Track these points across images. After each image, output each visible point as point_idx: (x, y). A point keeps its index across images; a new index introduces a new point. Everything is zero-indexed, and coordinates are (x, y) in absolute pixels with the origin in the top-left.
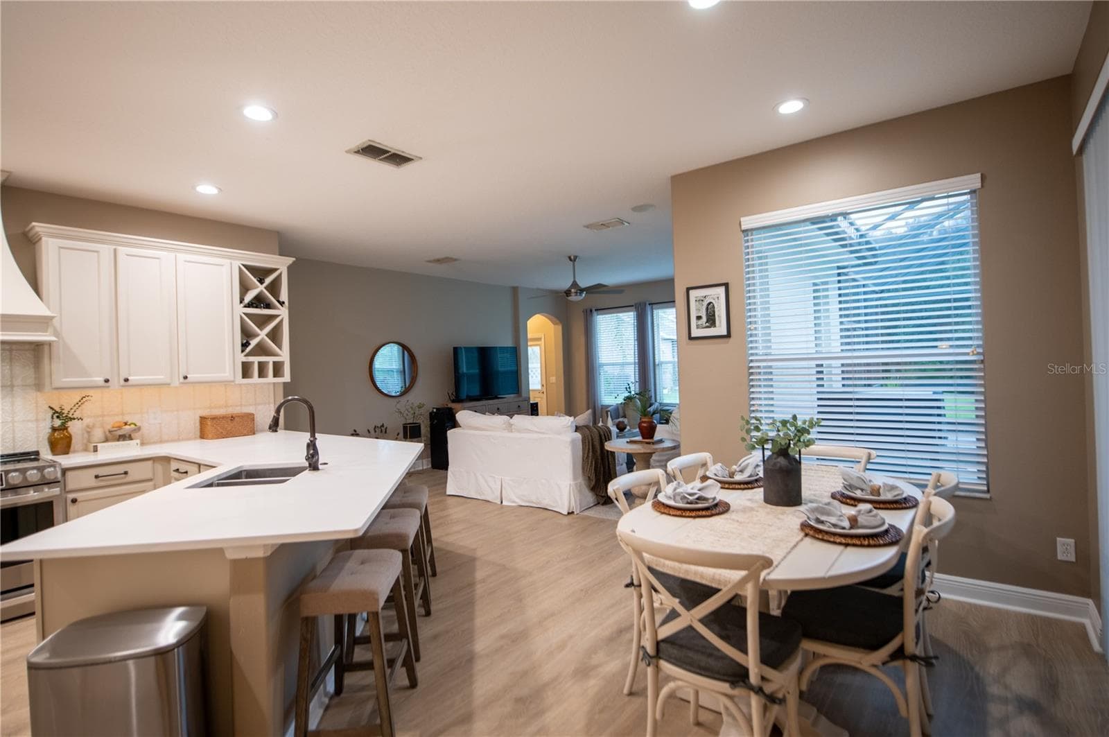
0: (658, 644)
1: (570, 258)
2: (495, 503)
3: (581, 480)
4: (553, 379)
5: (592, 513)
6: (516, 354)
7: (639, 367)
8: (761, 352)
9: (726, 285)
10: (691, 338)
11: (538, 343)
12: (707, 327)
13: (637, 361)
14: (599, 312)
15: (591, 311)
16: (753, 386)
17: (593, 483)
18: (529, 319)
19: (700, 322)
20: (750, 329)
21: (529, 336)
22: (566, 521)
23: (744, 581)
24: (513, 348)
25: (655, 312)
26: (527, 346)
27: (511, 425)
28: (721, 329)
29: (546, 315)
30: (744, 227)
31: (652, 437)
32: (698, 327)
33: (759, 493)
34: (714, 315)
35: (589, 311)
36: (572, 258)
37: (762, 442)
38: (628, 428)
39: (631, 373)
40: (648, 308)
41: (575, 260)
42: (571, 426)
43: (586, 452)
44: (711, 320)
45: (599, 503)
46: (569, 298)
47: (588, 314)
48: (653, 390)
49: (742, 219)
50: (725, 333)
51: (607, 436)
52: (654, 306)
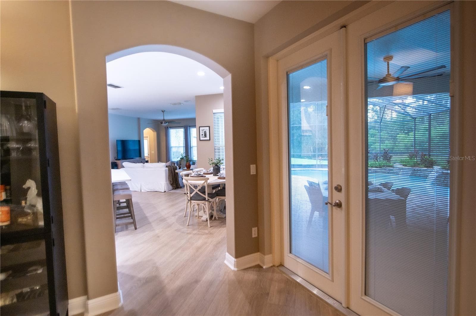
0: (191, 198)
1: (162, 111)
2: (139, 192)
3: (168, 182)
4: (153, 152)
5: (172, 191)
6: (139, 143)
7: (185, 148)
8: (221, 144)
9: (209, 127)
10: (200, 140)
11: (147, 138)
12: (204, 137)
13: (184, 146)
14: (171, 128)
15: (168, 127)
16: (215, 153)
17: (172, 183)
18: (144, 129)
19: (202, 136)
20: (215, 138)
21: (144, 136)
22: (163, 193)
23: (204, 183)
24: (138, 140)
25: (191, 129)
26: (143, 139)
27: (144, 166)
28: (208, 138)
29: (151, 128)
30: (213, 112)
31: (190, 168)
32: (202, 137)
33: (212, 175)
34: (206, 134)
35: (167, 128)
36: (163, 111)
37: (213, 163)
38: (182, 168)
39: (182, 151)
40: (189, 128)
41: (164, 112)
42: (165, 166)
43: (170, 173)
44: (205, 136)
45: (173, 189)
46: (162, 124)
47: (167, 129)
48: (190, 156)
49: (213, 110)
50: (209, 139)
51: (176, 169)
52: (191, 127)
